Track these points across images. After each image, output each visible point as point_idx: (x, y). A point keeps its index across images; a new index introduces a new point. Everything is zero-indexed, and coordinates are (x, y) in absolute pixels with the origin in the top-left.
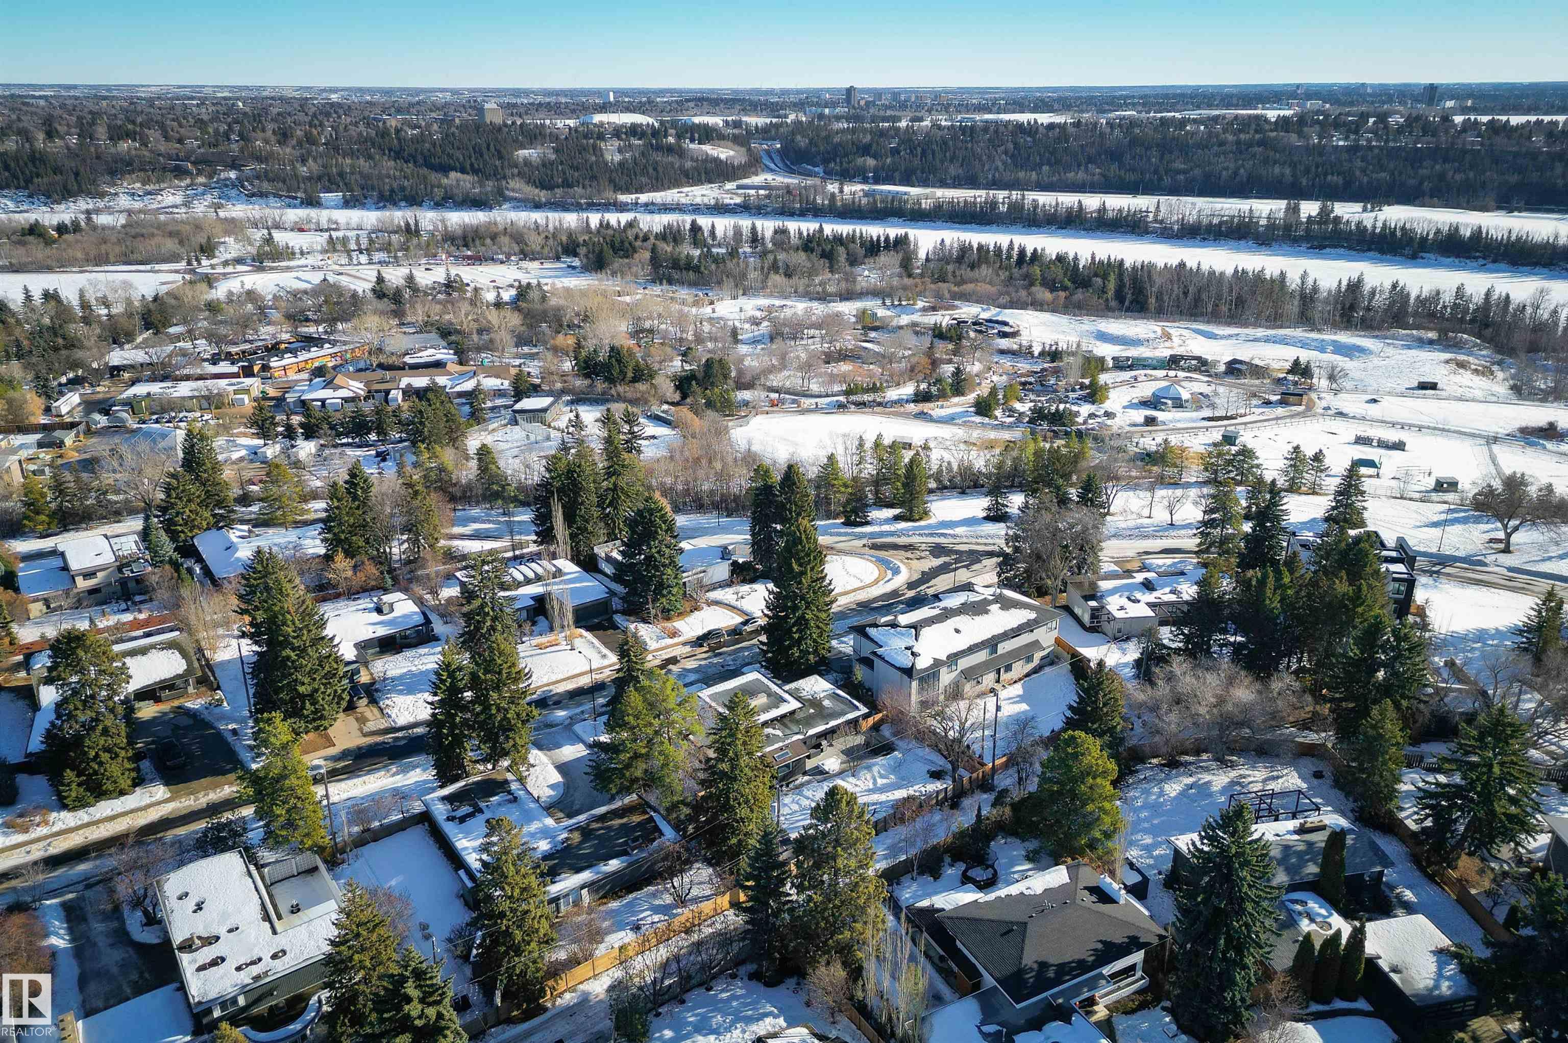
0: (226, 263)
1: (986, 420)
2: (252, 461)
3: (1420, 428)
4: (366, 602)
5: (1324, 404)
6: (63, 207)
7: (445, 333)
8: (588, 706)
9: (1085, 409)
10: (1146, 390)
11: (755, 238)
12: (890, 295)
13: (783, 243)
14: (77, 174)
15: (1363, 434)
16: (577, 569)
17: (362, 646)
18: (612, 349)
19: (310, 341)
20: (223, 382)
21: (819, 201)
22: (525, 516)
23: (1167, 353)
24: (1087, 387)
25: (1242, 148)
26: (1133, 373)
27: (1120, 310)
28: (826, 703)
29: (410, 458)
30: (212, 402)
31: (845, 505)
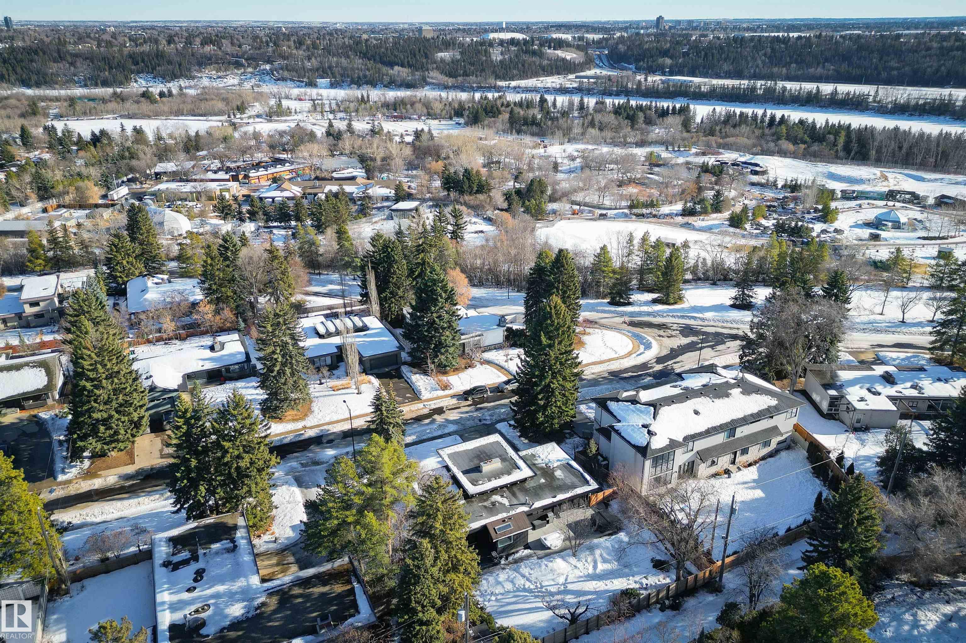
0: (250, 117)
1: (738, 230)
4: (204, 341)
6: (171, 84)
7: (363, 159)
9: (818, 227)
10: (870, 214)
11: (582, 108)
12: (672, 145)
13: (601, 109)
14: (180, 65)
17: (191, 376)
18: (467, 171)
19: (277, 162)
20: (215, 184)
21: (630, 85)
23: (886, 189)
24: (820, 211)
26: (858, 202)
27: (847, 158)
28: (559, 474)
31: (612, 288)
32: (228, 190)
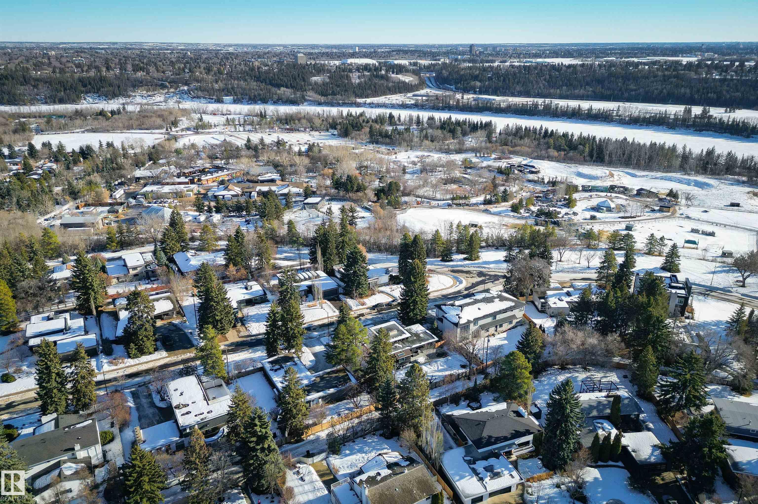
0: (182, 130)
1: (516, 214)
2: (194, 222)
3: (725, 226)
4: (241, 285)
5: (681, 212)
6: (112, 101)
7: (276, 166)
8: (326, 331)
9: (564, 211)
10: (595, 202)
11: (419, 122)
12: (480, 152)
13: (432, 124)
14: (119, 87)
15: (695, 228)
16: (326, 275)
17: (240, 302)
18: (348, 176)
19: (218, 168)
20: (182, 186)
21: (451, 103)
22: (306, 251)
23: (609, 184)
24: (567, 200)
25: (665, 79)
26: (591, 194)
27: (591, 161)
28: (422, 335)
29: (260, 224)
30: (178, 195)
31: (442, 252)
32: (192, 191)
